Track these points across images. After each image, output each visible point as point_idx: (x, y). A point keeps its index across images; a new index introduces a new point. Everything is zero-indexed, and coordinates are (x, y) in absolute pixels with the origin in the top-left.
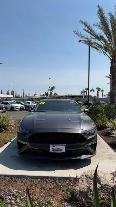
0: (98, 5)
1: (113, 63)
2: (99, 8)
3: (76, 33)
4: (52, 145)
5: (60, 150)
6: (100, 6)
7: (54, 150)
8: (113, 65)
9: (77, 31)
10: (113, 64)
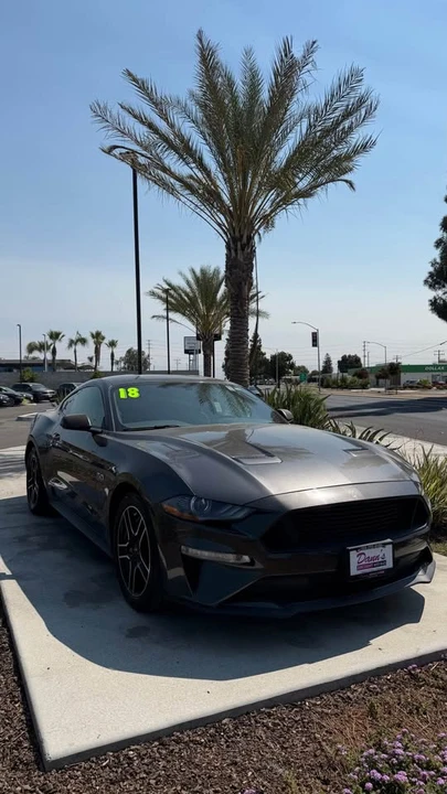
0: (200, 32)
1: (236, 250)
2: (201, 40)
3: (101, 113)
4: (356, 549)
5: (380, 564)
6: (207, 35)
7: (364, 567)
8: (236, 258)
9: (105, 108)
10: (237, 254)
